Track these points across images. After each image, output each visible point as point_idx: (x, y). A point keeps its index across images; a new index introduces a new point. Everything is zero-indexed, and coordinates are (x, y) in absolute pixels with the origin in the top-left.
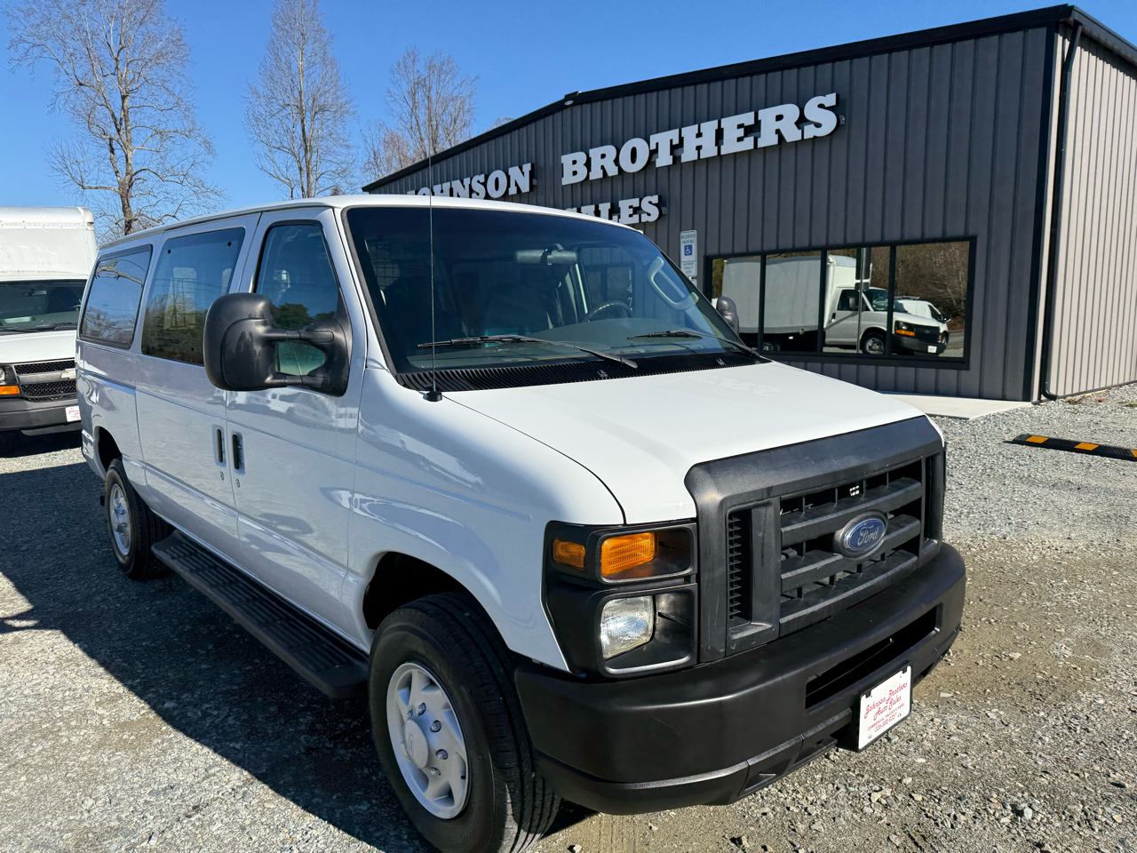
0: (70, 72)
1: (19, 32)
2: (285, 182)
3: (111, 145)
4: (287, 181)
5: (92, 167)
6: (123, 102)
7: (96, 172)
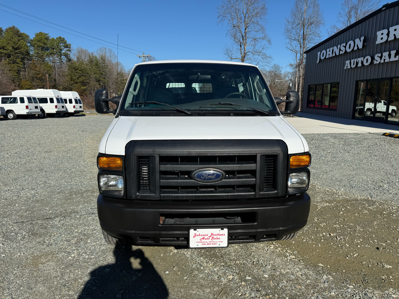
0: (232, 23)
1: (220, 13)
2: (294, 52)
3: (241, 45)
4: (295, 51)
5: (234, 52)
6: (245, 30)
7: (235, 54)
